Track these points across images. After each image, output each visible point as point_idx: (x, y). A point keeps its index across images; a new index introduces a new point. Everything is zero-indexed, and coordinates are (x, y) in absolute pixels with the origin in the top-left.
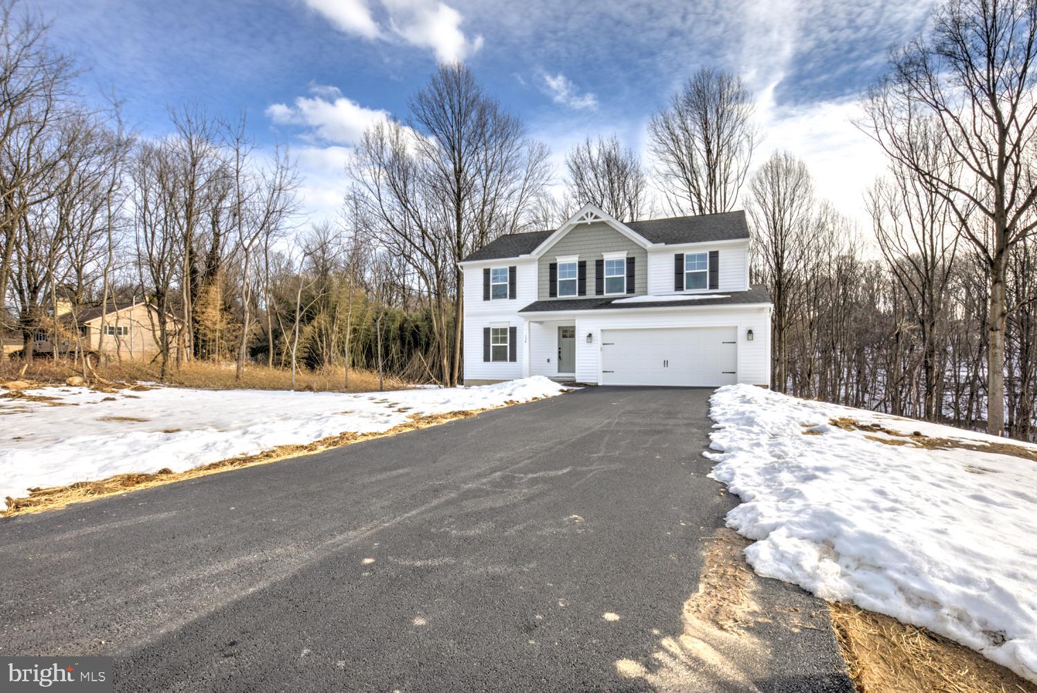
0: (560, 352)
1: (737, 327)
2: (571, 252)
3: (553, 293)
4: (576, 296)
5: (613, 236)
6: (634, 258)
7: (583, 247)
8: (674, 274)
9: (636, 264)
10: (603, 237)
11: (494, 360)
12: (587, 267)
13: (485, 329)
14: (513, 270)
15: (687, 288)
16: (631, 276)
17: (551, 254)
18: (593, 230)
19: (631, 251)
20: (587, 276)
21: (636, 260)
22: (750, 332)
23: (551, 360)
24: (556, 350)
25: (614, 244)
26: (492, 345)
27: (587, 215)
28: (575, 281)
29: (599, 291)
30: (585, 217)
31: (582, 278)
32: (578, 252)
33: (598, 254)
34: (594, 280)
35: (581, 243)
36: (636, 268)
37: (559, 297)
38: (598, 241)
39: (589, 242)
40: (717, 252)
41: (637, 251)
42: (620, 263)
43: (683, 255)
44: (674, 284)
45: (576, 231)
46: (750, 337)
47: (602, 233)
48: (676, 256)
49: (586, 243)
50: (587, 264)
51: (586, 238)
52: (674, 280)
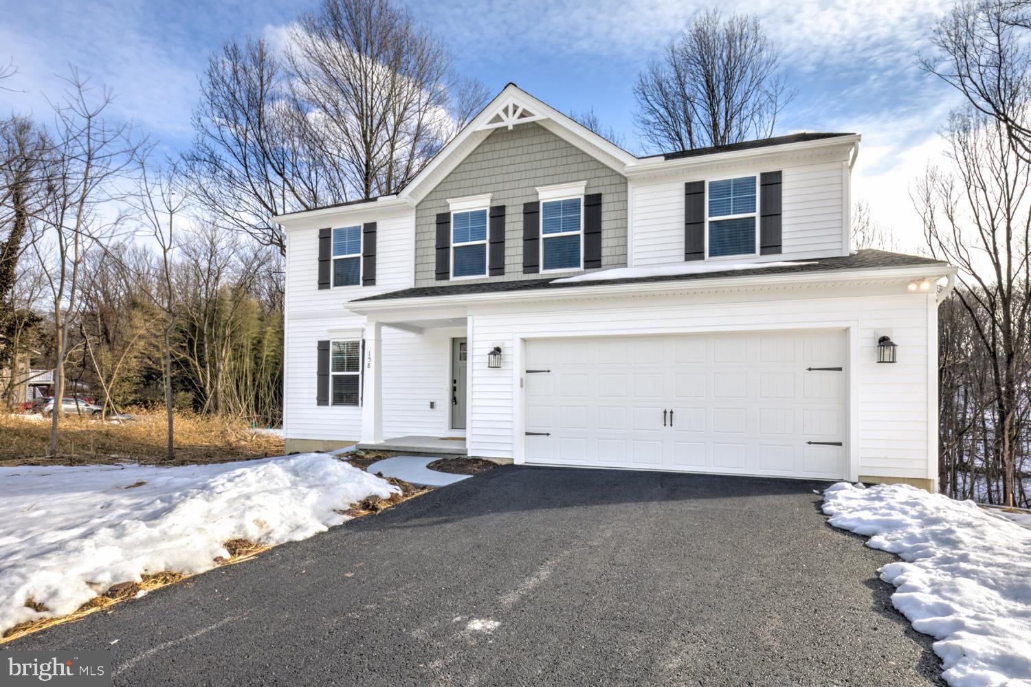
0: (454, 389)
1: (847, 330)
2: (476, 190)
3: (442, 273)
4: (485, 277)
5: (558, 153)
6: (599, 196)
7: (499, 179)
8: (683, 226)
9: (604, 208)
10: (539, 156)
11: (334, 403)
12: (508, 219)
13: (320, 343)
14: (371, 229)
15: (713, 253)
16: (594, 231)
17: (439, 195)
18: (518, 143)
19: (594, 182)
20: (508, 235)
21: (605, 199)
22: (884, 342)
23: (437, 404)
24: (447, 385)
25: (559, 170)
26: (332, 373)
27: (506, 111)
28: (484, 245)
29: (531, 266)
30: (503, 115)
31: (498, 242)
32: (491, 188)
33: (529, 191)
34: (521, 243)
35: (498, 171)
36: (605, 216)
37: (454, 280)
38: (529, 166)
39: (511, 169)
40: (779, 174)
41: (607, 181)
42: (572, 205)
43: (703, 183)
44: (683, 246)
45: (487, 148)
46: (887, 352)
47: (537, 148)
48: (689, 186)
49: (504, 170)
50: (508, 211)
51: (506, 161)
52: (683, 239)
